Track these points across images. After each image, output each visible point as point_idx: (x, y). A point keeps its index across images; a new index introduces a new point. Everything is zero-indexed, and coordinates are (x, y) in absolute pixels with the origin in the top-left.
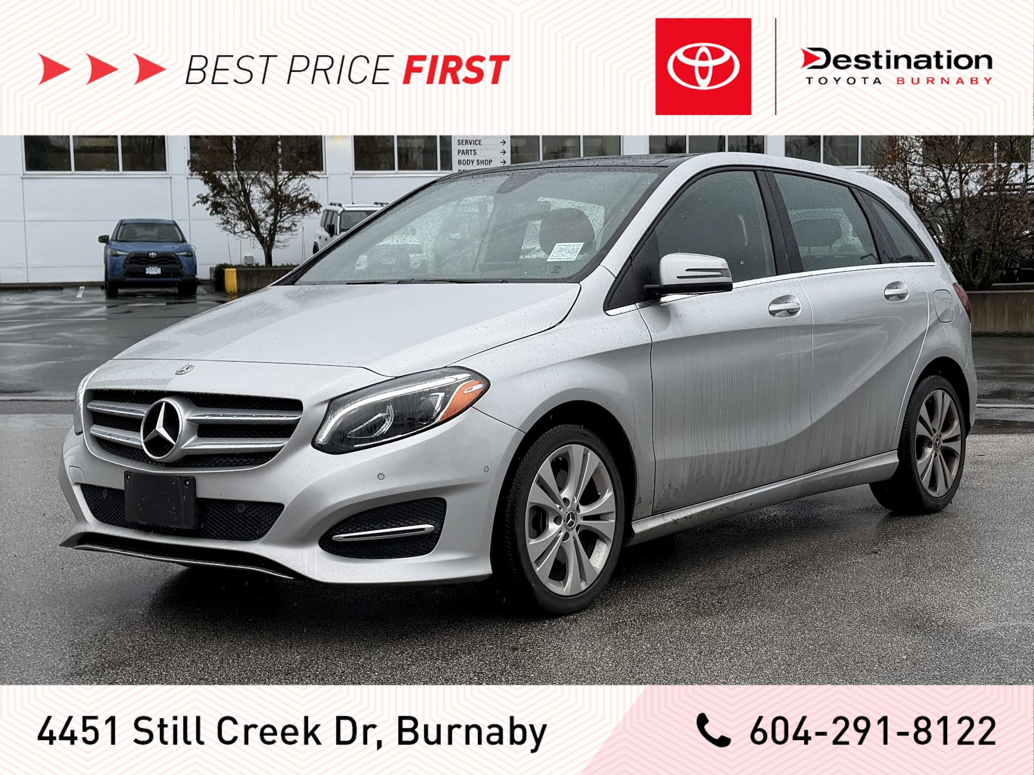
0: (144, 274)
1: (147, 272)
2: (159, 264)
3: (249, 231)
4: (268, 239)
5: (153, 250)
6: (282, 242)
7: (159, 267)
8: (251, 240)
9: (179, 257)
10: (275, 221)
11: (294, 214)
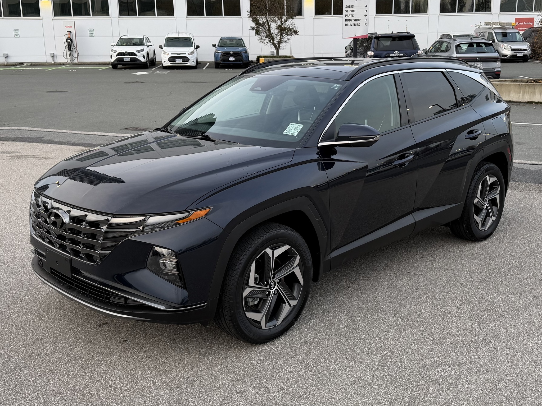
0: (228, 60)
1: (229, 60)
2: (234, 56)
3: (270, 43)
4: (277, 46)
5: (231, 50)
6: (283, 47)
7: (234, 58)
8: (271, 46)
9: (242, 53)
10: (281, 38)
11: (288, 35)
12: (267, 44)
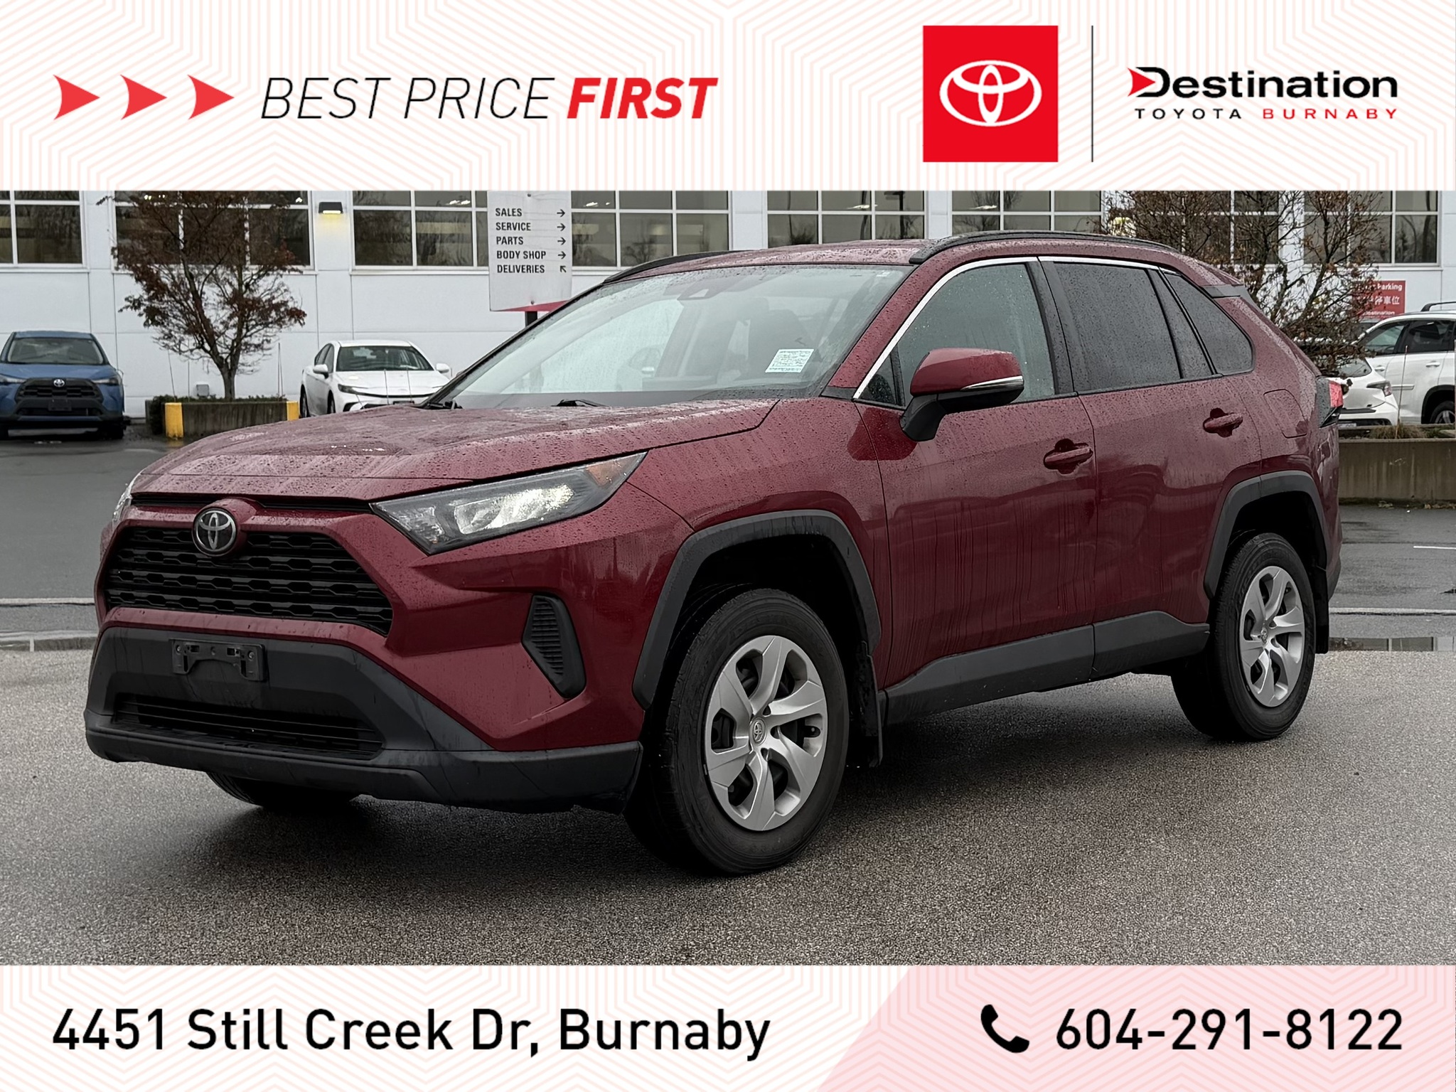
3: (202, 350)
6: (249, 366)
8: (203, 361)
9: (98, 386)
10: (239, 336)
11: (266, 325)
12: (191, 357)
